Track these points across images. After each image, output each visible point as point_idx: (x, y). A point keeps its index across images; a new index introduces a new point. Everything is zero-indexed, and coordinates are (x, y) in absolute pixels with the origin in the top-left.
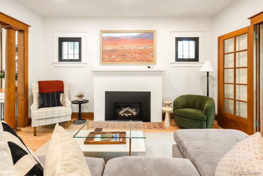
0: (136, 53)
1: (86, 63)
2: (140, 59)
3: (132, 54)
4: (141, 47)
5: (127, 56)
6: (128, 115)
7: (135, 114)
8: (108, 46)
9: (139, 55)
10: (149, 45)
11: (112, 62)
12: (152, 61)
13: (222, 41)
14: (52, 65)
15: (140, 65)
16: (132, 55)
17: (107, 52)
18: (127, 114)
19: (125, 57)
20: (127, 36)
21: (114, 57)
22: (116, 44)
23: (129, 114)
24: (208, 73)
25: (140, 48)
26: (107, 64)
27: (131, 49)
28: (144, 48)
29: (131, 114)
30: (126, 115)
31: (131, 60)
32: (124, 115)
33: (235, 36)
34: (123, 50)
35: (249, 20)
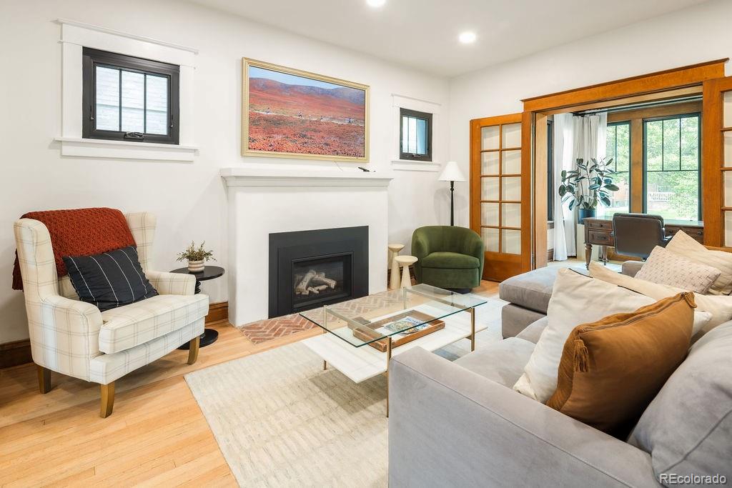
0: (330, 132)
1: (195, 150)
2: (338, 150)
3: (322, 134)
4: (341, 120)
5: (311, 138)
6: (318, 290)
7: (333, 284)
8: (266, 107)
9: (337, 139)
10: (358, 117)
11: (275, 153)
12: (362, 155)
13: (477, 128)
14: (50, 147)
15: (339, 164)
16: (323, 137)
17: (263, 122)
18: (317, 288)
19: (306, 140)
20: (312, 88)
21: (279, 137)
22: (285, 103)
23: (322, 288)
24: (452, 183)
25: (340, 123)
26: (258, 155)
27: (318, 122)
28: (346, 123)
29: (324, 287)
30: (315, 290)
31: (320, 151)
32: (310, 291)
33: (501, 123)
34: (303, 122)
35: (522, 104)
